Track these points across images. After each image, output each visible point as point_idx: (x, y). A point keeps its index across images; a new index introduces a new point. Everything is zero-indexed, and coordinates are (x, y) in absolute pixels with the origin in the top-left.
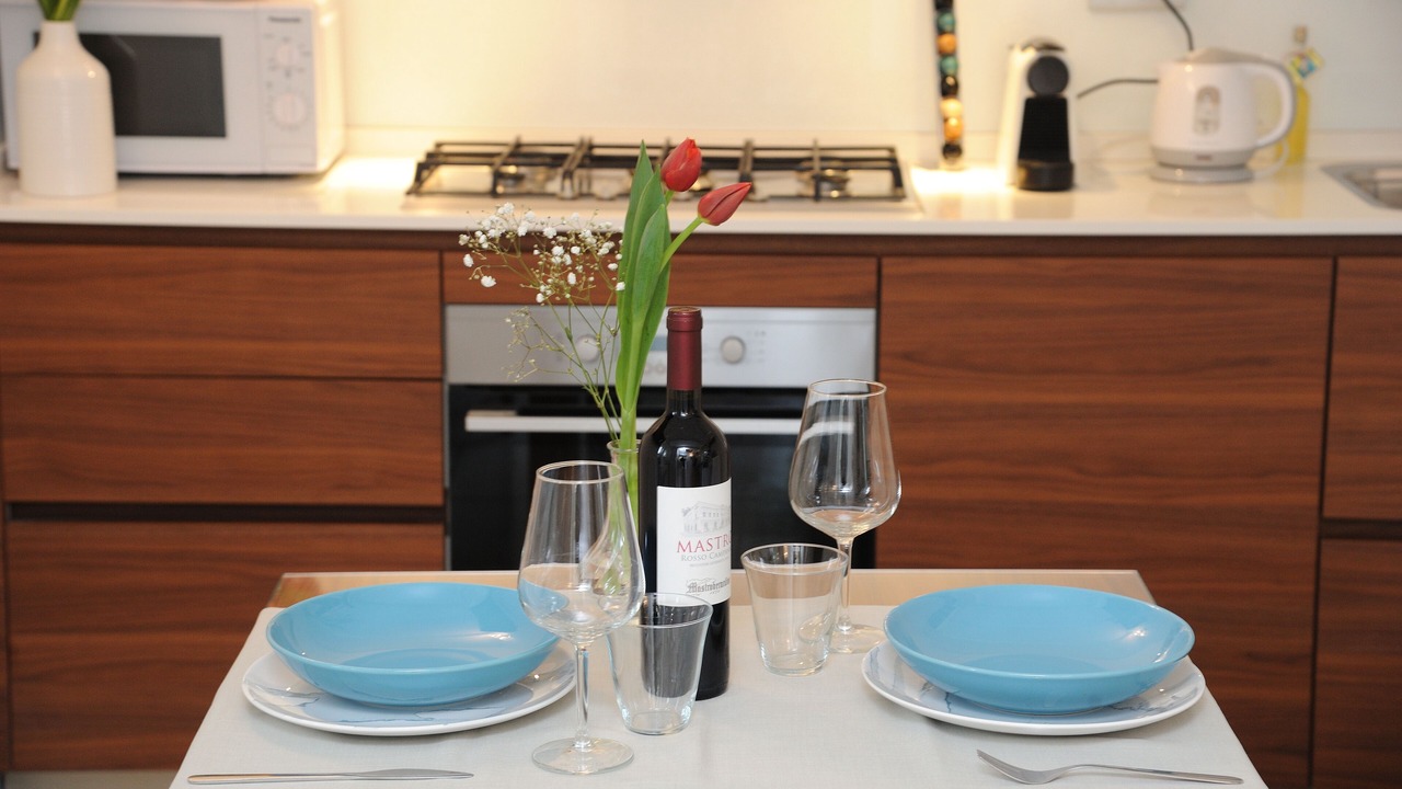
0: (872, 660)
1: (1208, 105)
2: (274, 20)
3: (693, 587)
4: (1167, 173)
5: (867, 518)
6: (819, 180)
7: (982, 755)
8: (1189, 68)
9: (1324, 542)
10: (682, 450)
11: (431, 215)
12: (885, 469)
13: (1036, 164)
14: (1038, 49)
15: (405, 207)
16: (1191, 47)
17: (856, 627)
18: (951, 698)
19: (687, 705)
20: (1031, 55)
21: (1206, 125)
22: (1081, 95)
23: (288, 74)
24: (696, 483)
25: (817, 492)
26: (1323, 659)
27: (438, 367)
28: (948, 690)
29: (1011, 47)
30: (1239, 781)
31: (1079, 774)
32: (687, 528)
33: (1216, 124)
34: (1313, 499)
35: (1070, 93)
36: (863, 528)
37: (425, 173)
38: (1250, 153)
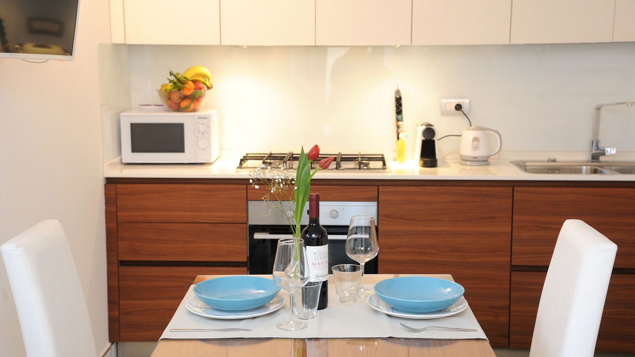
0: (370, 298)
1: (476, 143)
2: (198, 118)
3: (317, 276)
4: (464, 162)
5: (369, 257)
6: (360, 163)
7: (401, 324)
8: (470, 132)
9: (512, 272)
10: (314, 236)
11: (244, 174)
12: (374, 244)
13: (426, 159)
14: (426, 126)
15: (236, 172)
16: (471, 126)
17: (365, 290)
18: (393, 309)
19: (315, 311)
20: (424, 127)
21: (475, 148)
22: (438, 140)
23: (203, 134)
24: (318, 245)
25: (354, 249)
26: (512, 308)
27: (246, 220)
28: (393, 307)
29: (418, 125)
30: (476, 331)
31: (430, 329)
32: (315, 258)
33: (479, 149)
34: (509, 259)
35: (435, 139)
36: (368, 260)
37: (243, 162)
38: (489, 157)
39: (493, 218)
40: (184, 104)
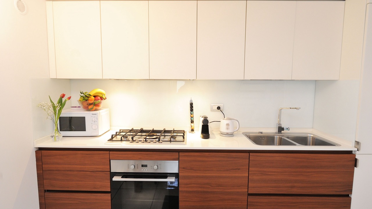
1: (228, 126)
2: (93, 114)
4: (222, 135)
6: (171, 137)
8: (225, 120)
9: (248, 196)
13: (204, 135)
14: (204, 118)
16: (225, 117)
23: (95, 122)
33: (229, 129)
34: (247, 190)
35: (208, 124)
38: (234, 132)
39: (239, 169)
40: (90, 107)
